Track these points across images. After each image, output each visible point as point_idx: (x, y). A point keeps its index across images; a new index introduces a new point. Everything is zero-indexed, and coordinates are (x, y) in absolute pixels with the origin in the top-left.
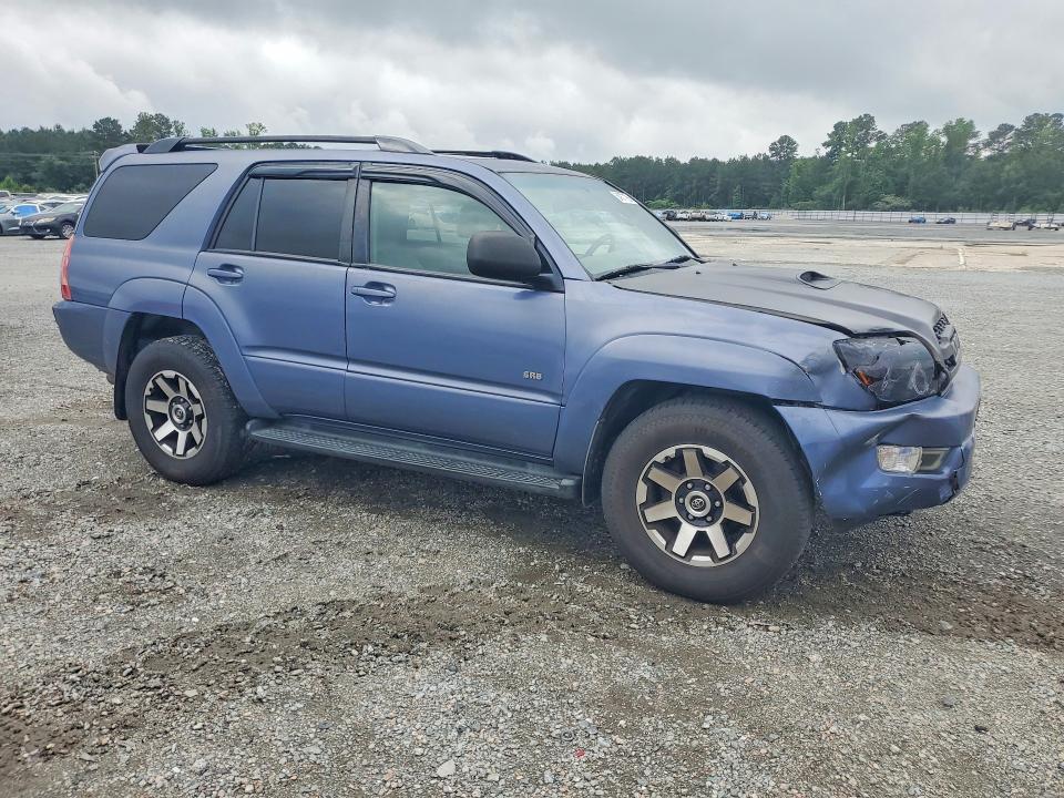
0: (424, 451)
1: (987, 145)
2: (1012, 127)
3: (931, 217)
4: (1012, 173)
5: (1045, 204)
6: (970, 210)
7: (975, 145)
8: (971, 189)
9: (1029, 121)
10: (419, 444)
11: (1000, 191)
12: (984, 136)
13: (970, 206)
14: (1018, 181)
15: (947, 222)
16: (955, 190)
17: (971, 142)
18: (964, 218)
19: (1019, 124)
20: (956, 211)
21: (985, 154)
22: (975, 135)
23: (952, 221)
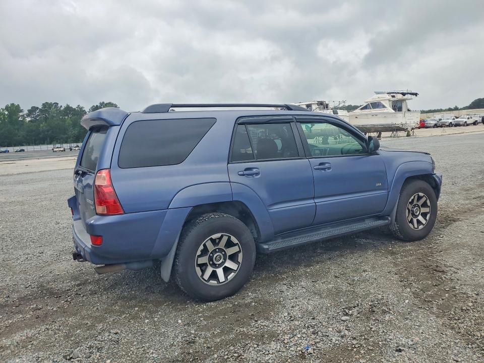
0: (331, 230)
1: (28, 115)
2: (38, 108)
3: (10, 149)
4: (44, 128)
5: (62, 140)
6: (29, 145)
7: (23, 116)
8: (27, 135)
9: (44, 105)
10: (328, 228)
11: (41, 136)
12: (26, 112)
13: (29, 143)
14: (48, 131)
15: (20, 151)
16: (19, 136)
17: (21, 114)
18: (28, 148)
19: (40, 107)
20: (23, 146)
21: (28, 119)
22: (21, 111)
23: (23, 150)
